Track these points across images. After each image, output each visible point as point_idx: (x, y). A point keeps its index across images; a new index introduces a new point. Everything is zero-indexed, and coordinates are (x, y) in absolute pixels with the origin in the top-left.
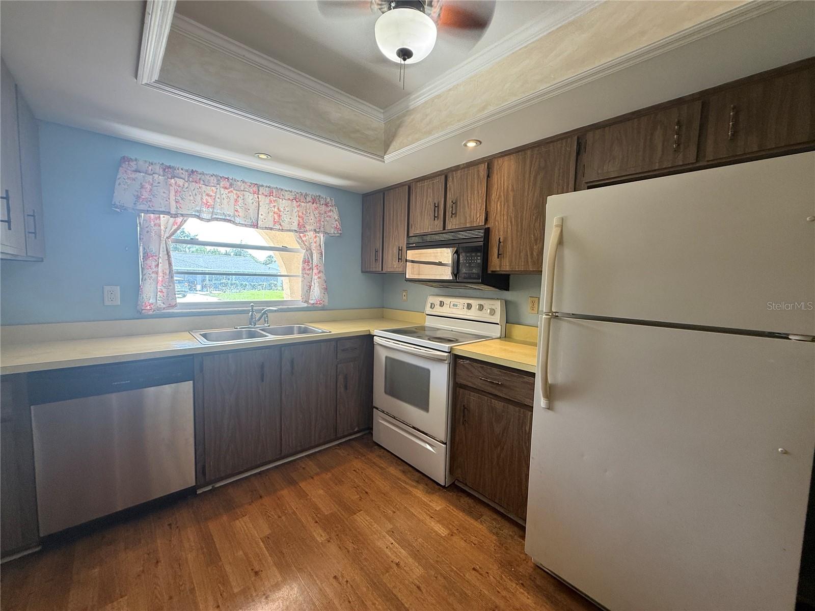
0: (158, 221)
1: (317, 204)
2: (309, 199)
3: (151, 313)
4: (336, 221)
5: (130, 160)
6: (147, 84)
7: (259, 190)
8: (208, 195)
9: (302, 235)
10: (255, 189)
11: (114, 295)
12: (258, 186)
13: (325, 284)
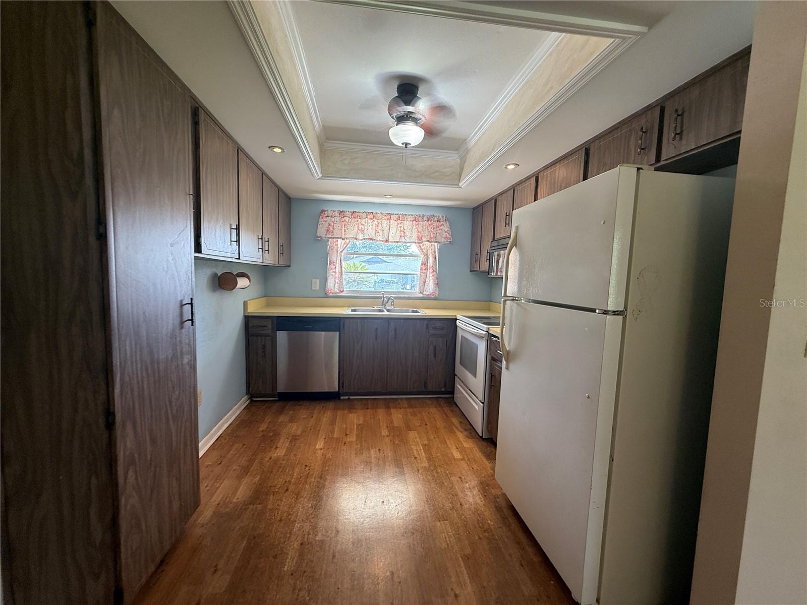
0: (336, 243)
1: (431, 221)
2: (425, 218)
3: (331, 295)
4: (446, 232)
5: (325, 211)
6: (318, 179)
7: (391, 217)
8: (362, 224)
9: (421, 245)
10: (389, 217)
11: (316, 284)
12: (390, 215)
13: (437, 281)
